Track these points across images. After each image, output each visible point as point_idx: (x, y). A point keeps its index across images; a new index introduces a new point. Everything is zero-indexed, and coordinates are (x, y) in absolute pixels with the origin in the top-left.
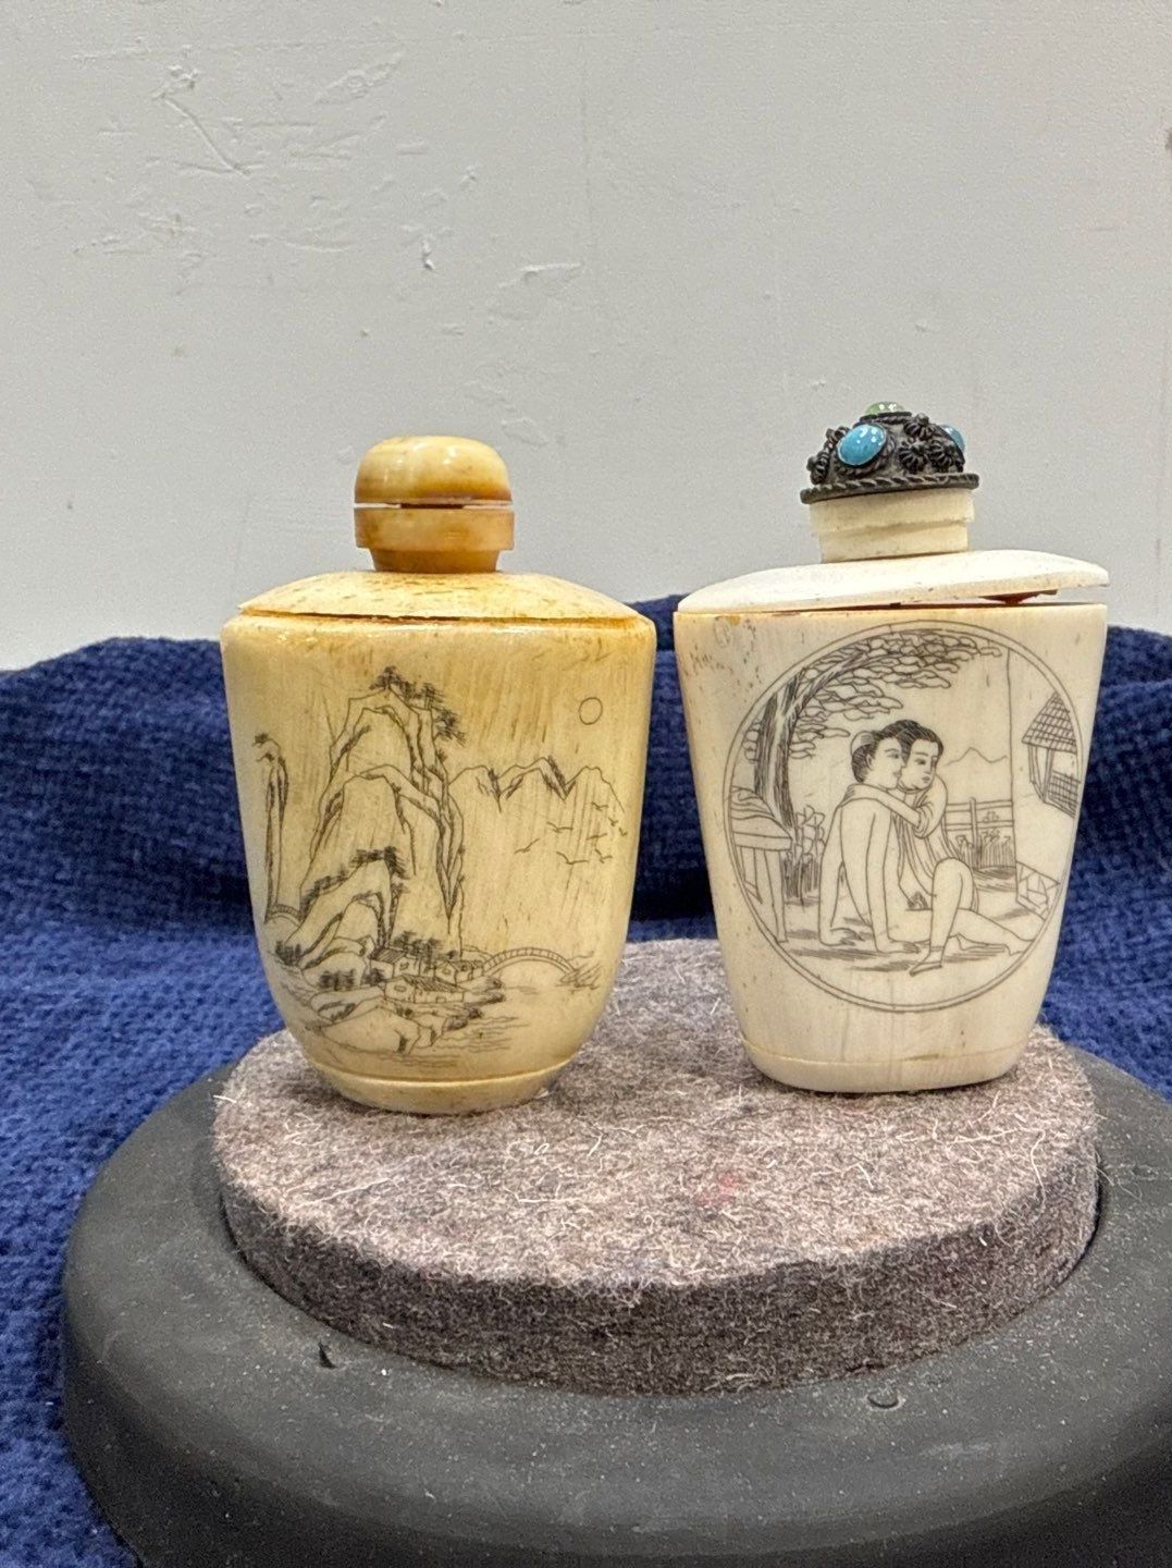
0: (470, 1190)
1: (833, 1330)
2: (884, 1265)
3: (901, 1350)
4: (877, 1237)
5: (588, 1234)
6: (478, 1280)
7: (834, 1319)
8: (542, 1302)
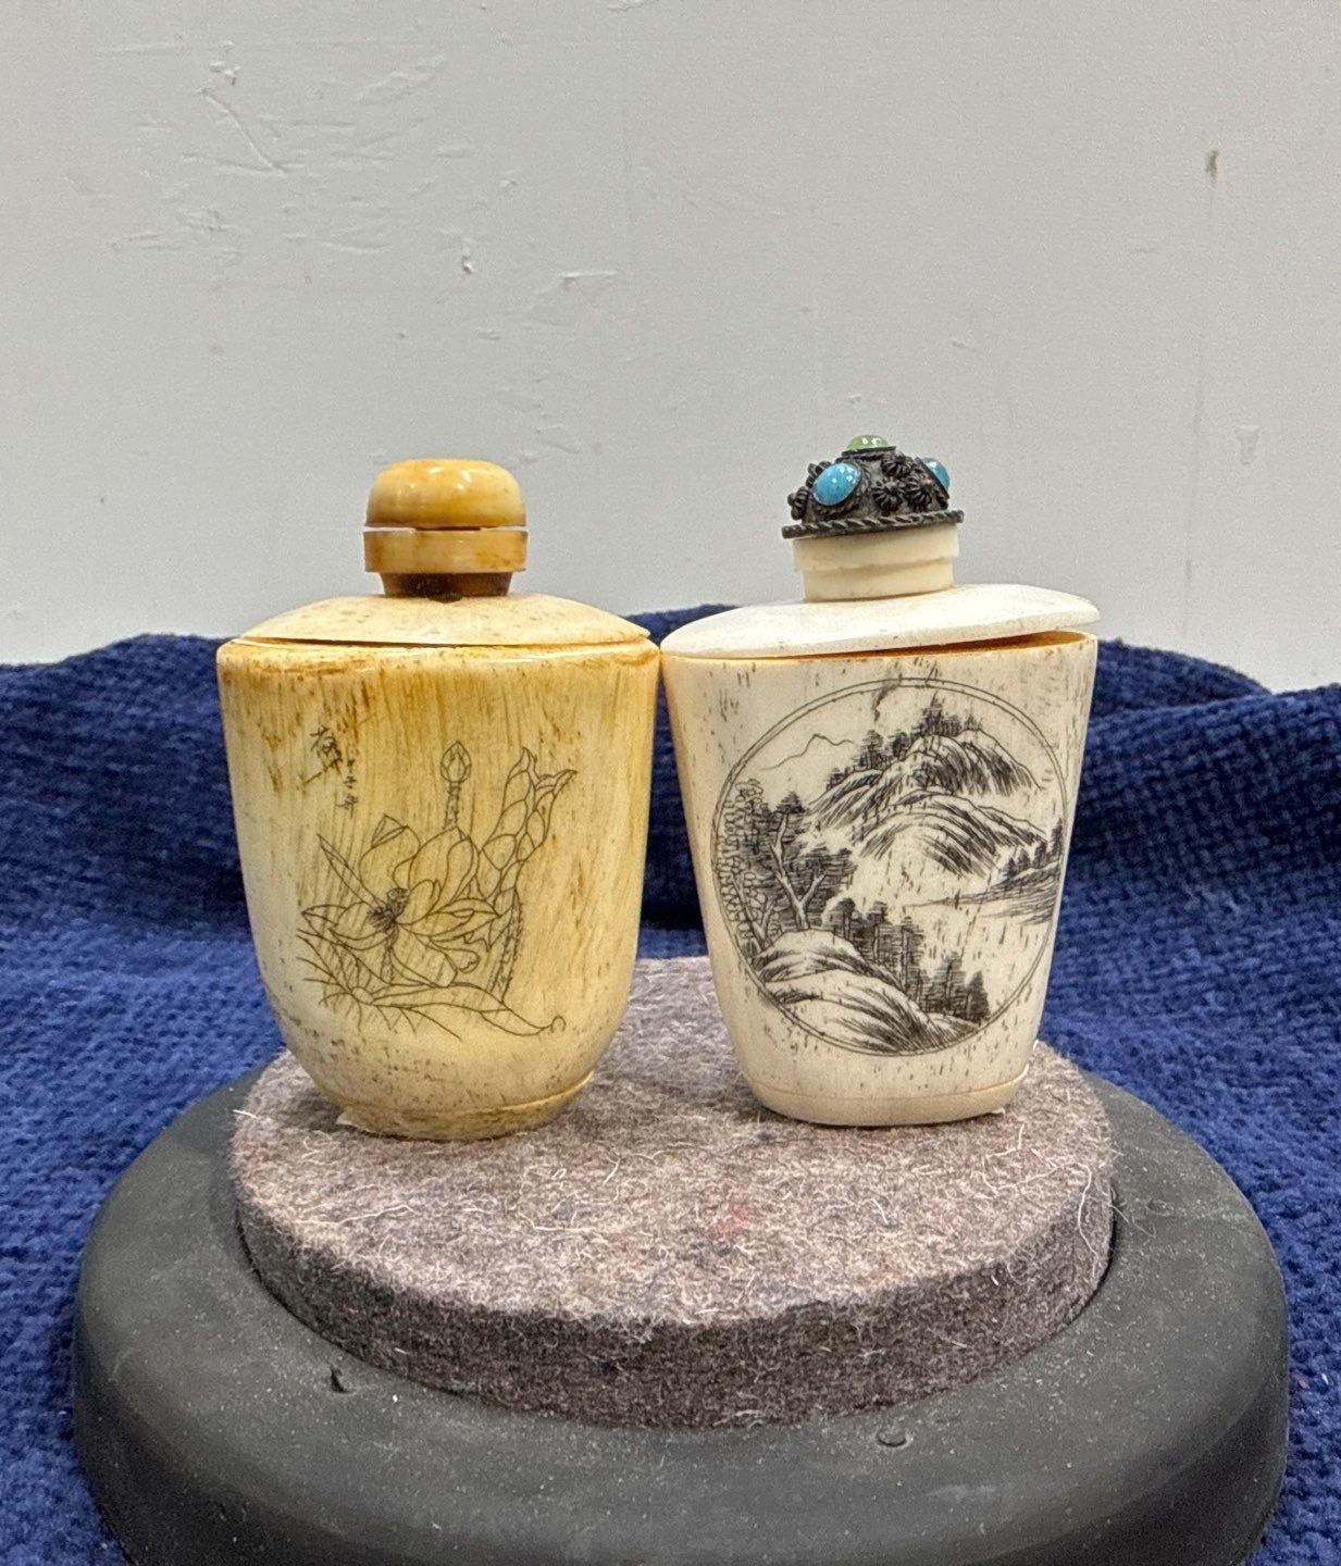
0: (486, 1215)
1: (842, 1368)
2: (895, 1304)
3: (911, 1387)
4: (889, 1276)
5: (602, 1266)
6: (491, 1310)
7: (843, 1357)
8: (553, 1334)
